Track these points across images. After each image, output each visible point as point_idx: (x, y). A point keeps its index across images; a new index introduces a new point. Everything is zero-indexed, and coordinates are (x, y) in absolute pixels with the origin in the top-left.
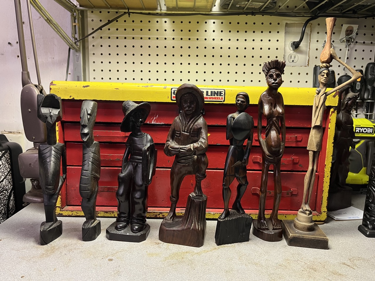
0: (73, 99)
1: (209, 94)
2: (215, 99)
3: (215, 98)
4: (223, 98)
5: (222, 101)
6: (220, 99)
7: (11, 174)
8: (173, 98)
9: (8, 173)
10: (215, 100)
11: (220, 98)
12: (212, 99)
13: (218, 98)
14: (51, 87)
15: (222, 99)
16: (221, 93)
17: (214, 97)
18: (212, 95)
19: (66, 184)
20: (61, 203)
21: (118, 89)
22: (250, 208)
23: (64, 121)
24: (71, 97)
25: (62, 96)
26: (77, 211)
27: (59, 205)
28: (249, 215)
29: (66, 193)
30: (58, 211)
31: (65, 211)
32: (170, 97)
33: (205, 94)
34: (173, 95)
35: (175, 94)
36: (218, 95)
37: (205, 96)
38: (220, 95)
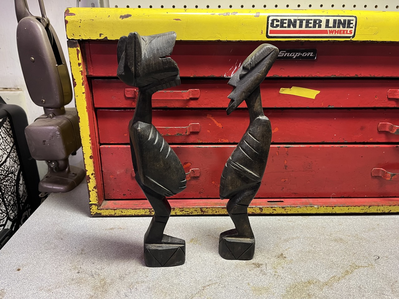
0: (106, 39)
1: (331, 24)
2: (340, 33)
3: (340, 32)
4: (353, 32)
5: (349, 37)
6: (347, 33)
7: (15, 150)
8: (270, 33)
9: (11, 150)
10: (339, 35)
11: (347, 31)
12: (335, 33)
13: (344, 31)
14: (68, 18)
15: (351, 33)
16: (349, 22)
17: (338, 30)
18: (334, 27)
19: (101, 170)
20: (98, 199)
21: (180, 20)
22: (366, 196)
23: (92, 76)
24: (102, 35)
25: (86, 34)
26: (121, 210)
27: (95, 202)
28: (369, 208)
29: (102, 182)
30: (94, 209)
31: (104, 209)
32: (265, 32)
33: (323, 24)
34: (270, 28)
35: (275, 25)
36: (344, 27)
37: (323, 28)
38: (349, 27)
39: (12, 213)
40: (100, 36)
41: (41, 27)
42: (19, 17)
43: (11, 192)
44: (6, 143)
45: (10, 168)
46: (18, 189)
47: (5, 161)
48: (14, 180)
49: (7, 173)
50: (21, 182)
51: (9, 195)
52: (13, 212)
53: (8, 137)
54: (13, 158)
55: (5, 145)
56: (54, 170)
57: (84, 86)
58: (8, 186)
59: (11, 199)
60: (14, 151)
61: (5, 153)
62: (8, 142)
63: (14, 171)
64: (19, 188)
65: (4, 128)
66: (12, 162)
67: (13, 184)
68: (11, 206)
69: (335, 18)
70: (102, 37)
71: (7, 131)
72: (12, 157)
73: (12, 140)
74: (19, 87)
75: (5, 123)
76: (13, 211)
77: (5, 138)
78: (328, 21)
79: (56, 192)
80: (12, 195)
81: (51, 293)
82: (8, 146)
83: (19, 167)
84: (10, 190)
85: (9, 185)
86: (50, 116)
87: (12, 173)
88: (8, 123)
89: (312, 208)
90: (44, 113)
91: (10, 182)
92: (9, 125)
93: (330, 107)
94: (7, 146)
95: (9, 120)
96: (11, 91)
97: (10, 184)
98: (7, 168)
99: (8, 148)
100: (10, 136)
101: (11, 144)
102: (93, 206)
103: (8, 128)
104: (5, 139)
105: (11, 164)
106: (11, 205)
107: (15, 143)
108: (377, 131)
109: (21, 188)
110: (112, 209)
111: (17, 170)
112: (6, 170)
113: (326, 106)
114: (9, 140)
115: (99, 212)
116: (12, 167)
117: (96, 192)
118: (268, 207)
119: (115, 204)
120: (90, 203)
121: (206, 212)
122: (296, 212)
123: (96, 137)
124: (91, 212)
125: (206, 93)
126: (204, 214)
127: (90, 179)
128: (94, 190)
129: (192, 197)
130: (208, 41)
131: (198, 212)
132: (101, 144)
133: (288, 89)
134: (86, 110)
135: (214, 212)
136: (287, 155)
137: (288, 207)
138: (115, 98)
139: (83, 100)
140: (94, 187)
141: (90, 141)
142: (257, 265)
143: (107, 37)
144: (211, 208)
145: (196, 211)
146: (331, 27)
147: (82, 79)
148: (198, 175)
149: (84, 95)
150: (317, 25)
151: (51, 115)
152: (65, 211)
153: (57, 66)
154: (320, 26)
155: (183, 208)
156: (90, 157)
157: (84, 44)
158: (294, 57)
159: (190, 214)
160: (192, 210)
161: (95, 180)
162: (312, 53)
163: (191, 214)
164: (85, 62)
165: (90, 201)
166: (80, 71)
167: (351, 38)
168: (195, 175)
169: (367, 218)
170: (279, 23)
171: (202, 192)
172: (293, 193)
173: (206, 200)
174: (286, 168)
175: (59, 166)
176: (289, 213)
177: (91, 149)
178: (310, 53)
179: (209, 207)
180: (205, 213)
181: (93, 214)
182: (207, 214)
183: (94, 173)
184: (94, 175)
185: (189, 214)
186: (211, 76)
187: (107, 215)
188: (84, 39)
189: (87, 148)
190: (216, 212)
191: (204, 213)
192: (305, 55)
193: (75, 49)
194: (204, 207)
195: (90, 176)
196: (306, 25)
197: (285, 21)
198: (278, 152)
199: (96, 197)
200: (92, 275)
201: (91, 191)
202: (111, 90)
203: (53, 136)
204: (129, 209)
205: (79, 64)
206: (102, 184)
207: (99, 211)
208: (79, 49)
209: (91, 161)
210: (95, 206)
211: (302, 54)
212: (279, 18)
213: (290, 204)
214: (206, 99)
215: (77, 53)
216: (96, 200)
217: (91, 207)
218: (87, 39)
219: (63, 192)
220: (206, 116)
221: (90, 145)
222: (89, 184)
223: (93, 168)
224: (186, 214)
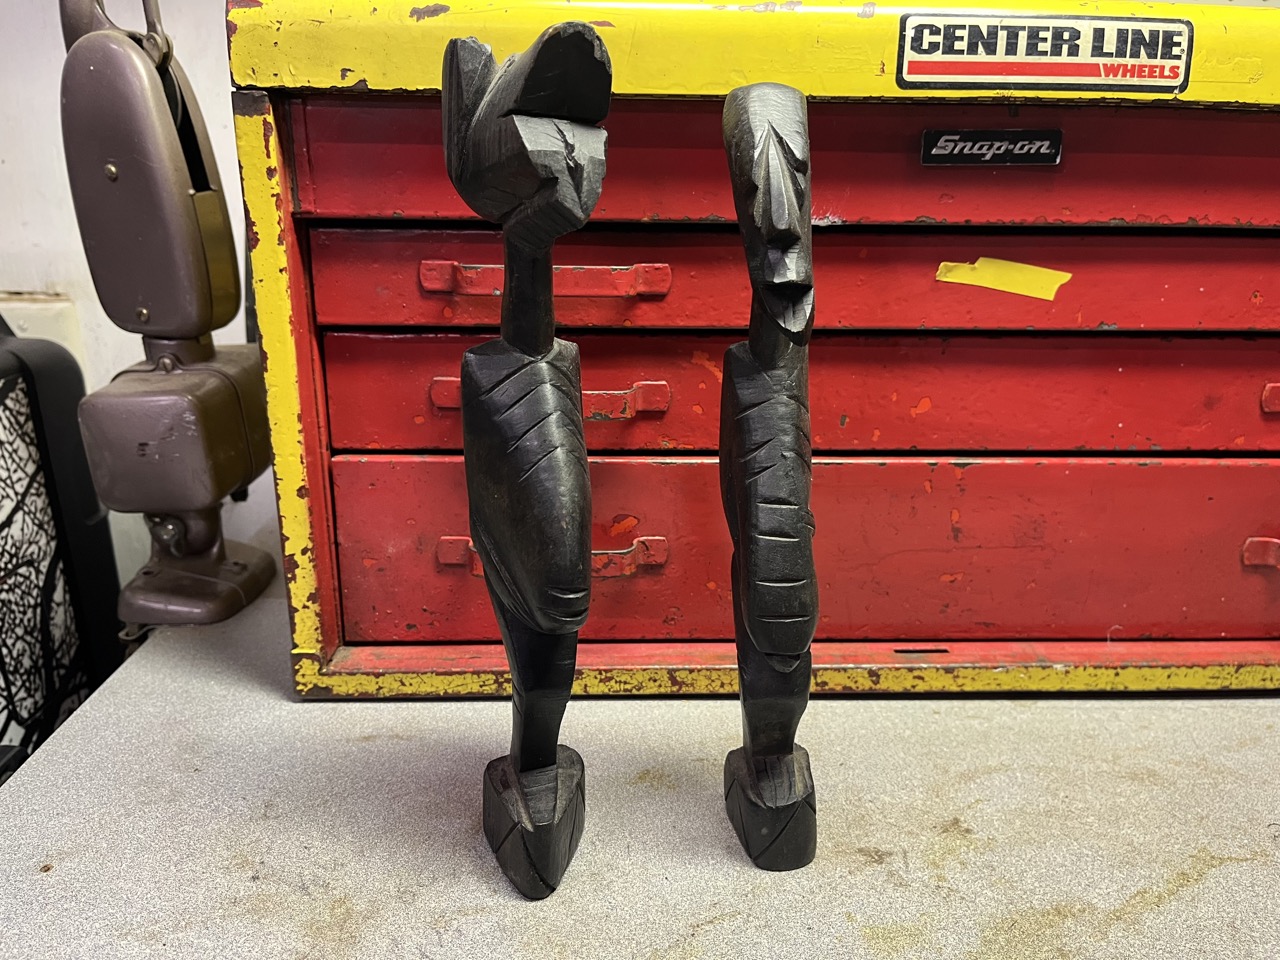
0: (362, 85)
1: (1110, 45)
2: (1140, 76)
3: (1138, 71)
4: (1182, 71)
5: (1170, 89)
6: (1162, 76)
7: (42, 489)
8: (909, 73)
9: (29, 486)
10: (1136, 81)
11: (1163, 68)
12: (1124, 75)
13: (1152, 68)
14: (237, 15)
15: (1176, 76)
16: (1169, 41)
17: (1133, 66)
18: (1121, 53)
19: (332, 540)
20: (320, 638)
21: (610, 25)
22: (1223, 634)
23: (312, 216)
24: (348, 73)
25: (296, 68)
26: (400, 675)
27: (311, 648)
28: (1236, 672)
29: (336, 584)
30: (308, 675)
31: (340, 674)
32: (892, 68)
33: (1086, 43)
34: (910, 55)
35: (925, 46)
36: (1152, 55)
37: (1085, 56)
38: (1167, 55)
39: (24, 699)
40: (343, 76)
41: (144, 62)
42: (72, 32)
43: (25, 628)
44: (14, 461)
45: (25, 547)
46: (46, 619)
47: (9, 522)
48: (37, 586)
49: (14, 561)
50: (58, 595)
51: (18, 638)
52: (30, 696)
53: (18, 442)
54: (35, 514)
55: (8, 470)
56: (173, 550)
57: (283, 248)
58: (14, 607)
59: (24, 650)
60: (37, 489)
61: (8, 496)
62: (21, 459)
63: (35, 556)
64: (52, 614)
65: (8, 413)
66: (31, 528)
67: (32, 602)
68: (21, 675)
69: (1123, 25)
70: (350, 81)
71: (18, 422)
72: (33, 509)
73: (34, 454)
74: (59, 290)
75: (12, 395)
76: (28, 690)
77: (11, 444)
78: (1099, 35)
79: (176, 622)
80: (28, 638)
81: (160, 946)
82: (20, 474)
83: (53, 544)
84: (22, 620)
85: (17, 604)
86: (164, 364)
87: (30, 563)
88: (21, 395)
89: (1048, 671)
90: (143, 357)
91: (23, 592)
92: (25, 401)
93: (1106, 328)
94: (15, 471)
95: (23, 385)
96: (35, 301)
97: (22, 599)
98: (14, 545)
99: (20, 479)
100: (28, 440)
101: (31, 468)
102: (305, 662)
103: (21, 414)
104: (10, 449)
105: (30, 534)
106: (22, 671)
107: (44, 465)
108: (1258, 411)
109: (59, 616)
110: (368, 674)
111: (45, 553)
112: (9, 553)
113: (1093, 326)
114: (23, 452)
115: (324, 682)
116: (30, 543)
117: (317, 615)
118: (898, 669)
119: (378, 656)
120: (295, 651)
121: (687, 685)
122: (993, 687)
123: (319, 428)
124: (298, 683)
125: (692, 277)
126: (681, 692)
127: (297, 566)
128: (308, 607)
129: (638, 637)
130: (702, 96)
131: (660, 686)
132: (335, 452)
133: (967, 266)
134: (289, 327)
135: (714, 684)
136: (963, 490)
137: (966, 668)
138: (386, 292)
139: (279, 293)
140: (312, 598)
141: (301, 438)
142: (873, 854)
143: (364, 81)
144: (704, 672)
145: (655, 681)
146: (1110, 55)
147: (279, 223)
148: (660, 559)
149: (285, 276)
150: (1065, 48)
151: (167, 361)
152: (208, 683)
153: (192, 196)
154: (1074, 51)
155: (611, 671)
156: (299, 490)
157: (287, 107)
158: (988, 157)
159: (635, 692)
160: (640, 677)
161: (312, 572)
162: (1047, 143)
163: (638, 690)
164: (289, 166)
165: (295, 646)
166: (273, 195)
167: (1176, 91)
168: (651, 559)
169: (1232, 708)
170: (939, 39)
171: (673, 619)
172: (980, 624)
173: (686, 645)
174: (956, 538)
175: (189, 537)
176: (968, 688)
177: (302, 463)
178: (1038, 144)
179: (699, 667)
180: (684, 690)
181: (302, 690)
182: (691, 690)
183: (310, 546)
184: (309, 554)
185: (631, 691)
186: (711, 218)
187: (350, 692)
188: (289, 83)
189: (291, 458)
190: (722, 685)
191: (680, 688)
192: (1022, 148)
193: (258, 119)
194: (680, 667)
195: (298, 558)
196: (1028, 44)
197: (958, 33)
198: (930, 481)
199: (316, 629)
200: (304, 888)
201: (297, 610)
202: (376, 266)
203: (172, 429)
204: (426, 673)
205: (271, 172)
206: (334, 590)
207: (325, 678)
208: (270, 119)
209: (302, 505)
210: (309, 662)
211: (1011, 147)
212: (940, 23)
213: (972, 659)
214: (690, 297)
215: (265, 135)
216: (314, 641)
217: (297, 667)
218: (299, 85)
219: (200, 623)
220: (691, 356)
221: (300, 450)
222: (292, 585)
223: (309, 531)
224: (621, 693)
